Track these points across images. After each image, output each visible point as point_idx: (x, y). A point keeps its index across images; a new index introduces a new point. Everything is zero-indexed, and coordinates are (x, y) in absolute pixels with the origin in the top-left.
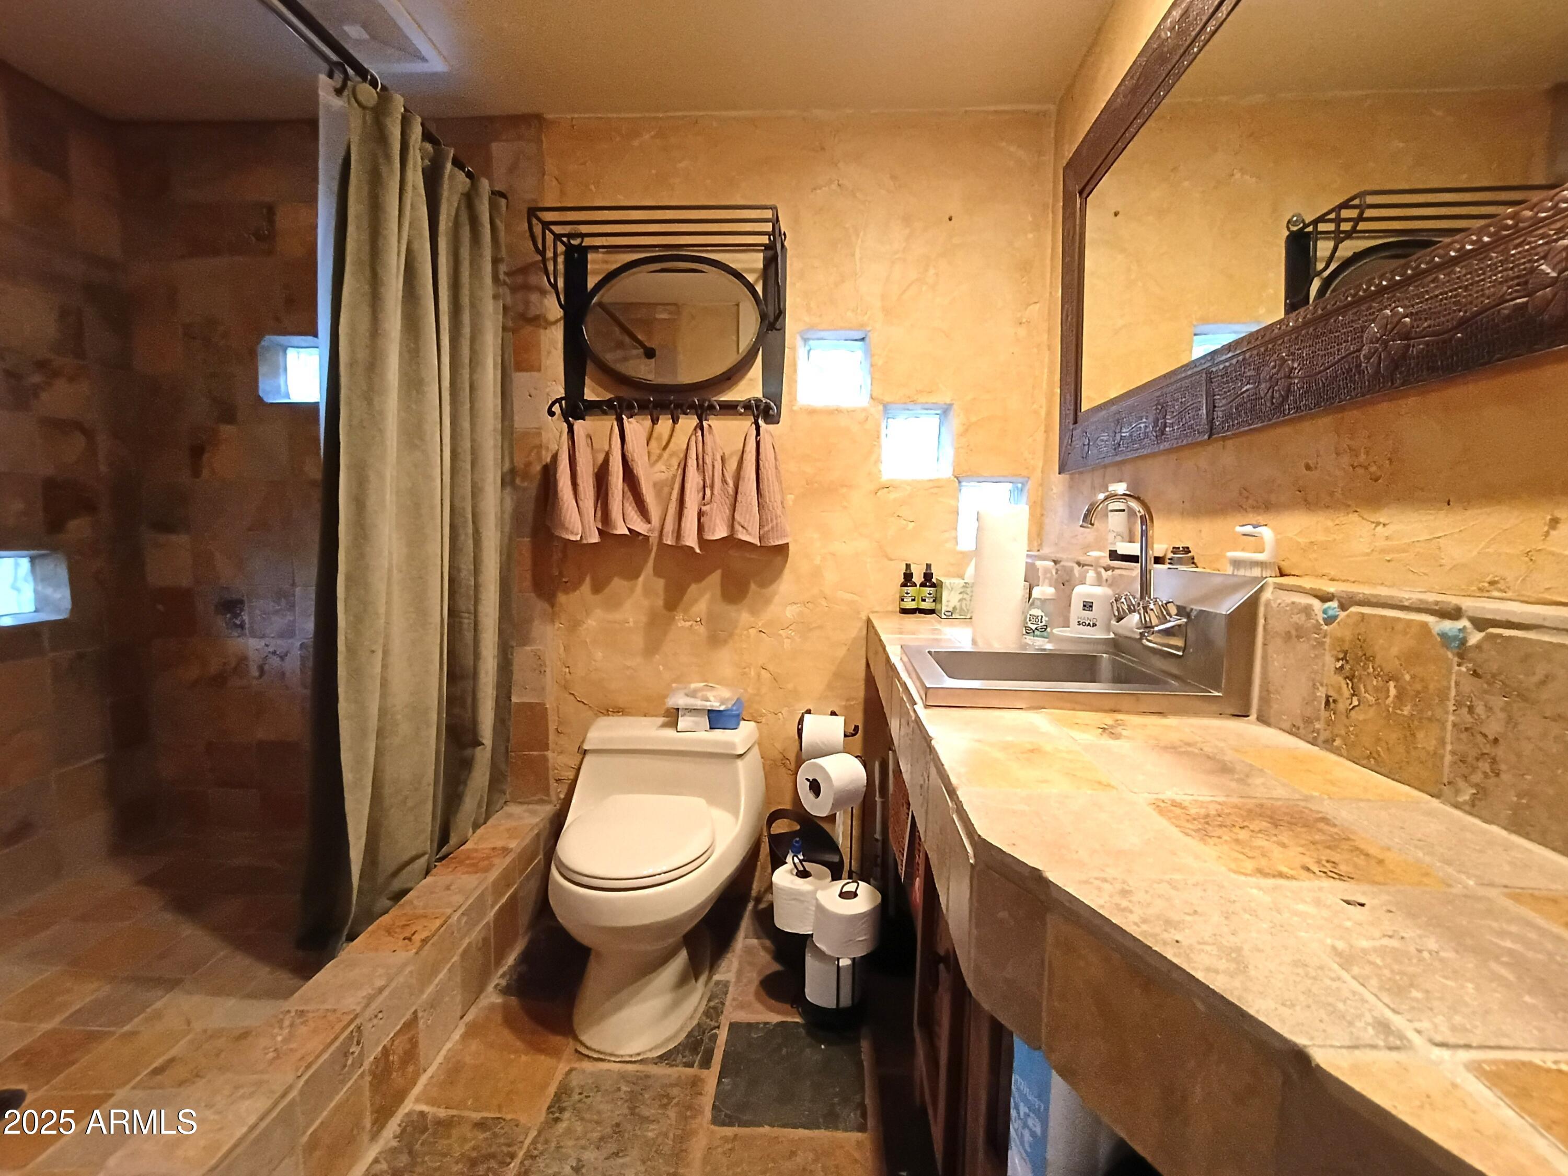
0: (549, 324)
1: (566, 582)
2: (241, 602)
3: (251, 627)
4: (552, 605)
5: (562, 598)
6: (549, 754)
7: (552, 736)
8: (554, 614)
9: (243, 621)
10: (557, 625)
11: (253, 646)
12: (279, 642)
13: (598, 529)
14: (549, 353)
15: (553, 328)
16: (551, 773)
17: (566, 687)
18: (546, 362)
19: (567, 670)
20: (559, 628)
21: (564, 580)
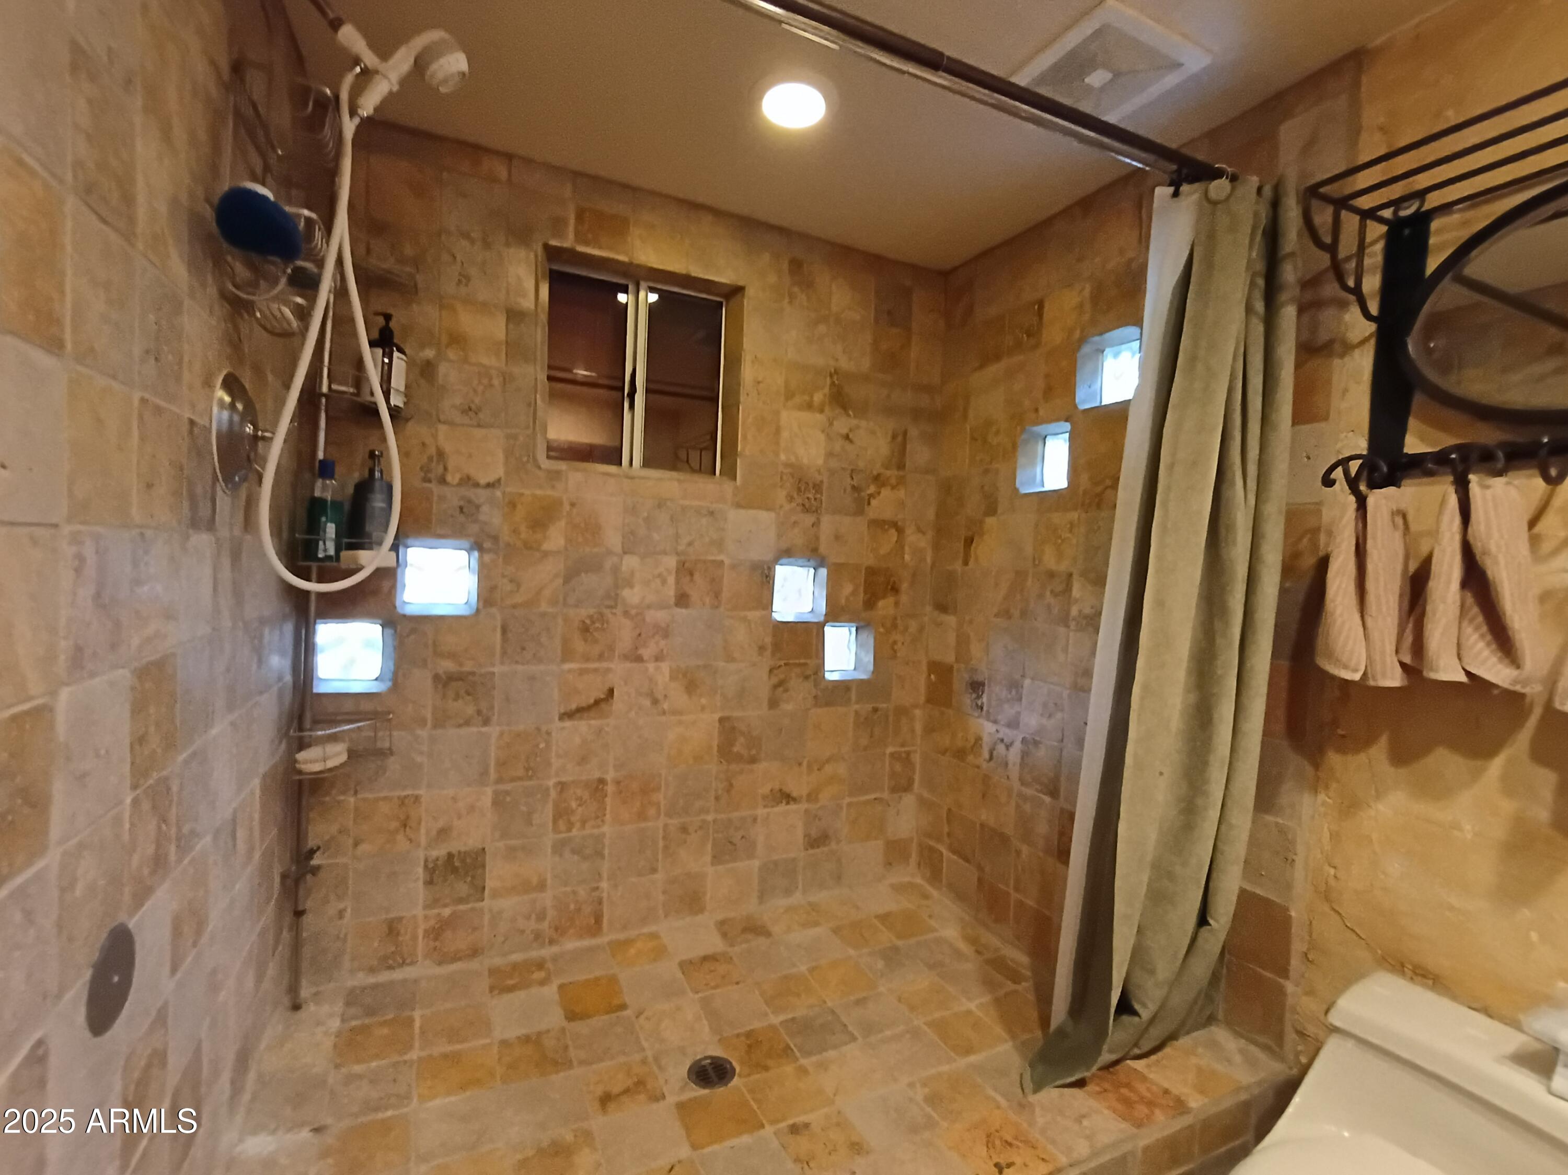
0: (1348, 348)
1: (1343, 736)
2: (983, 684)
3: (988, 711)
4: (1317, 766)
5: (1334, 759)
6: (1290, 987)
7: (1295, 962)
8: (1318, 779)
9: (982, 703)
10: (1322, 797)
11: (987, 729)
12: (1007, 731)
13: (1402, 665)
14: (1345, 391)
15: (1357, 353)
16: (1288, 1015)
17: (1327, 895)
18: (1339, 404)
19: (1332, 871)
20: (1324, 804)
21: (1340, 732)
